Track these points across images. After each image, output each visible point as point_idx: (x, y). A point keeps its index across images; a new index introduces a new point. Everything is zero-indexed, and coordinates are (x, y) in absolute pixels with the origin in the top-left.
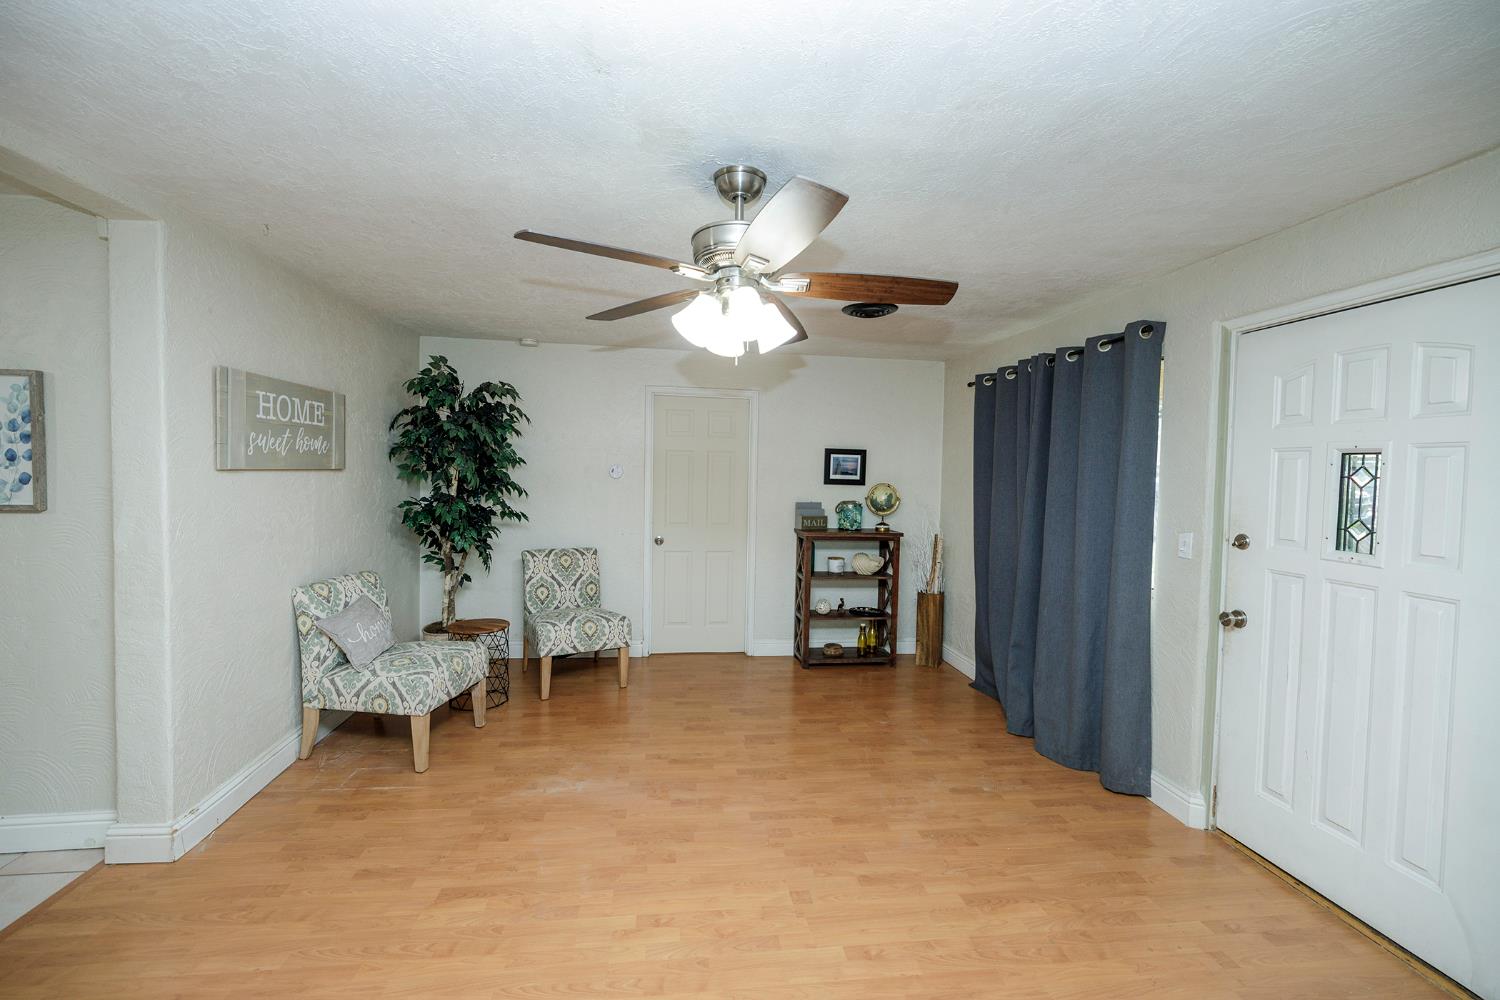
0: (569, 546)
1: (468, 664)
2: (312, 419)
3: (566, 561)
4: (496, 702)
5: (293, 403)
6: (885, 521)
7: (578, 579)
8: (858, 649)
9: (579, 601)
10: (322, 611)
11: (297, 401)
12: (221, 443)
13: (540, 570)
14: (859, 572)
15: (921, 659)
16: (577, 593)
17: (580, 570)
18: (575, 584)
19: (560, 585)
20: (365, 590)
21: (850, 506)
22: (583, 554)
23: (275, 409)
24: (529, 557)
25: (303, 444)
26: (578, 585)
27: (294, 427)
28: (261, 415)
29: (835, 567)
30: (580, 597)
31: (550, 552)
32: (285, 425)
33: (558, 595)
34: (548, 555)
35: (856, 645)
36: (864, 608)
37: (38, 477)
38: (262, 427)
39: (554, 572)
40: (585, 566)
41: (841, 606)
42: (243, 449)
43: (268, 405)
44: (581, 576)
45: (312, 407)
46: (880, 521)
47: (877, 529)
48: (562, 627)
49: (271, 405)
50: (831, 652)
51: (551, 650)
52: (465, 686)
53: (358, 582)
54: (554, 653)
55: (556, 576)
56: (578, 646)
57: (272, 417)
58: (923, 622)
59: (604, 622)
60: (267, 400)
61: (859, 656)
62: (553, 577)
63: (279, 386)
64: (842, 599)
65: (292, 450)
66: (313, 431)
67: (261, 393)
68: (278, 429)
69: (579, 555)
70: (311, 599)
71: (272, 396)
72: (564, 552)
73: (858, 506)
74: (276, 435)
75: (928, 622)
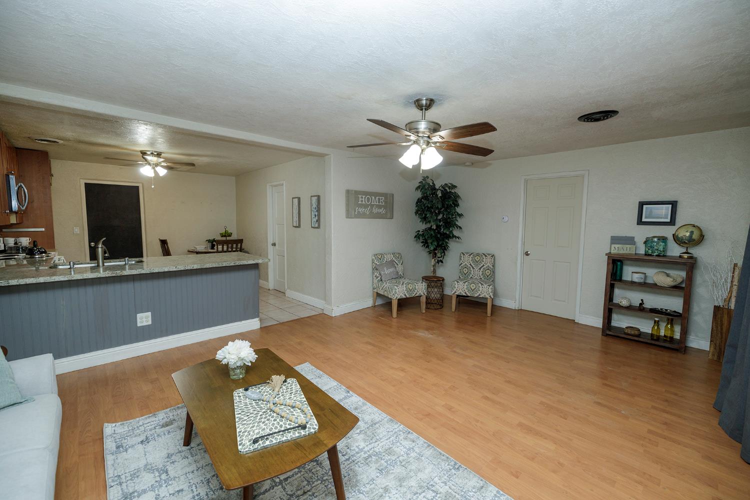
0: (481, 252)
1: (415, 288)
2: (379, 202)
3: (478, 258)
4: (435, 307)
5: (372, 198)
6: (689, 251)
7: (482, 267)
8: (652, 334)
9: (482, 277)
10: (378, 262)
11: (373, 197)
12: (347, 211)
13: (467, 260)
14: (658, 284)
15: (713, 355)
16: (481, 273)
17: (483, 263)
18: (480, 269)
19: (473, 268)
20: (394, 259)
21: (656, 239)
22: (486, 256)
23: (365, 200)
24: (462, 255)
25: (375, 210)
26: (482, 269)
27: (372, 206)
28: (360, 202)
29: (637, 278)
30: (482, 275)
31: (471, 254)
32: (369, 205)
33: (472, 272)
34: (470, 255)
35: (650, 332)
36: (667, 310)
37: (318, 221)
38: (361, 206)
39: (471, 262)
40: (488, 262)
41: (641, 304)
42: (353, 212)
43: (362, 200)
44: (483, 266)
45: (379, 199)
46: (684, 250)
47: (680, 257)
48: (461, 283)
49: (363, 199)
50: (629, 331)
51: (455, 292)
52: (414, 295)
53: (392, 256)
54: (457, 293)
55: (472, 264)
56: (467, 293)
57: (364, 203)
58: (717, 327)
59: (480, 285)
60: (362, 198)
61: (652, 339)
62: (470, 264)
63: (365, 193)
64: (642, 300)
65: (371, 212)
66: (379, 207)
67: (360, 196)
68: (366, 206)
69: (484, 257)
70: (375, 258)
71: (364, 196)
72: (478, 255)
73: (664, 239)
74: (365, 208)
75: (722, 329)
